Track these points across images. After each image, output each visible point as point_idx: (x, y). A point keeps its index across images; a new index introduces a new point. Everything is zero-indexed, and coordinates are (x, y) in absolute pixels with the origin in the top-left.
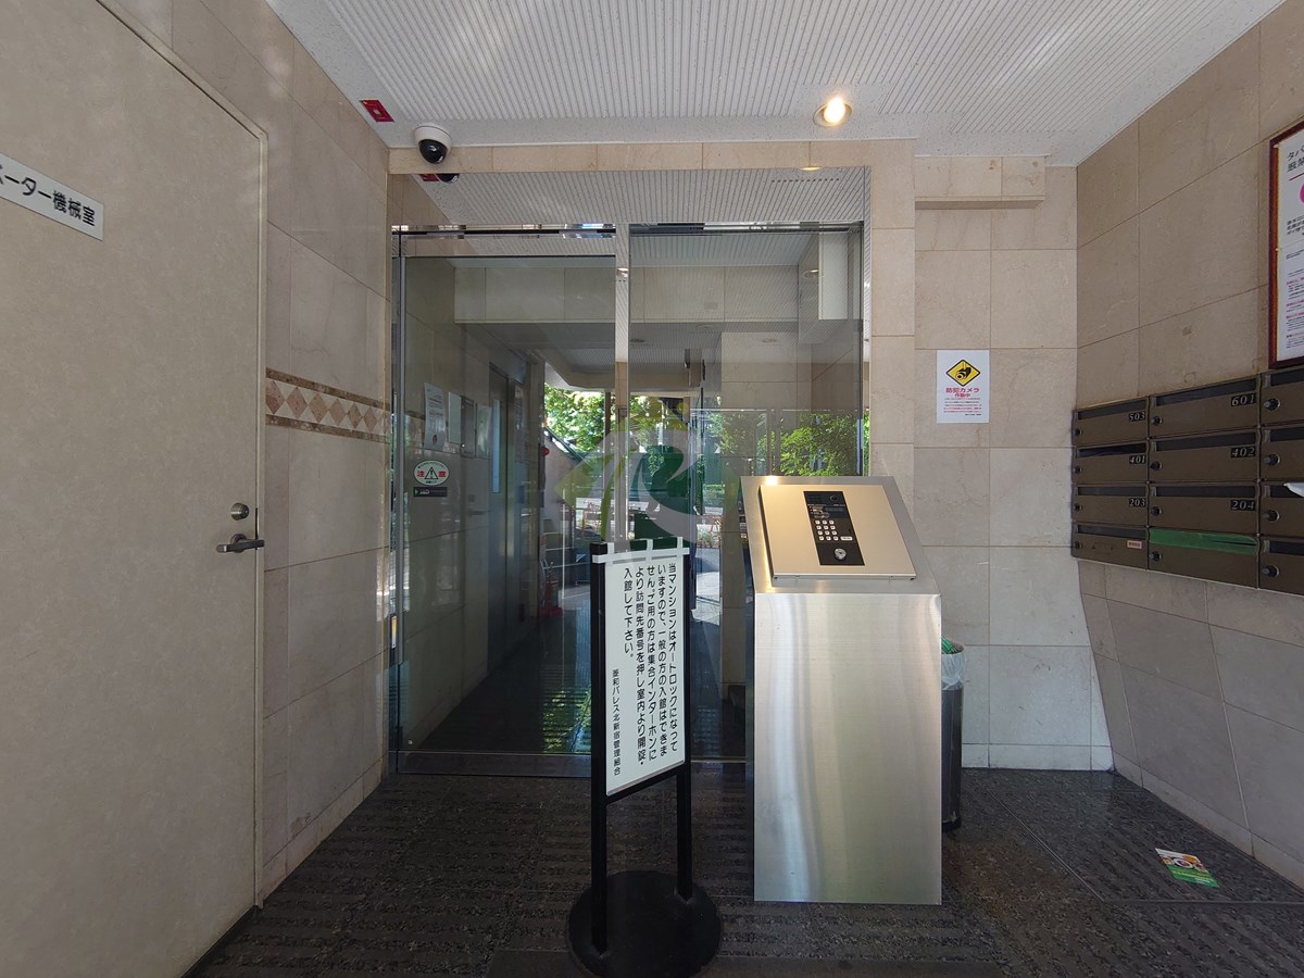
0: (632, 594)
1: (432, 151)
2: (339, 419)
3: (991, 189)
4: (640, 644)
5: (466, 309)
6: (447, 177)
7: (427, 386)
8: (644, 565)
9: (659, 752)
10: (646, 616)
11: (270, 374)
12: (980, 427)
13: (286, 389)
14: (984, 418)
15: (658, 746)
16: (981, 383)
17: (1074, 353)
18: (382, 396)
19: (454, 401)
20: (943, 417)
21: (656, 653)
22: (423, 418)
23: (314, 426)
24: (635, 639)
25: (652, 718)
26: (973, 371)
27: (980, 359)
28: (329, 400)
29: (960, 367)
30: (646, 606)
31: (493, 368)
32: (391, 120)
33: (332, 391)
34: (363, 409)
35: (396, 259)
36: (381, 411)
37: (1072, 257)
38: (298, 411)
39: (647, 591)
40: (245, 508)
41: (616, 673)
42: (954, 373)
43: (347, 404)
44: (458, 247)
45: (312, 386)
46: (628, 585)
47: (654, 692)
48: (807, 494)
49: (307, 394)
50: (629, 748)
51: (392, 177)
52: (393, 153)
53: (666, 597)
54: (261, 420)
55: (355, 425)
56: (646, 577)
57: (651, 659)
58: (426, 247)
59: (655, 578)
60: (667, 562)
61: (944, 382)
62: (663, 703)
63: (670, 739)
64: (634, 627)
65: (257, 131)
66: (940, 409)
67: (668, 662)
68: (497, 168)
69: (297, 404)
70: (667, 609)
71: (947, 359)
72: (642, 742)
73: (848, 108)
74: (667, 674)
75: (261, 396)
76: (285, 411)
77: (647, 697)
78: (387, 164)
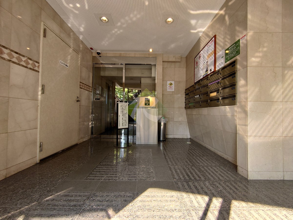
0: (122, 107)
1: (98, 54)
2: (86, 88)
3: (174, 60)
4: (123, 113)
5: (102, 74)
6: (100, 56)
7: (97, 85)
8: (123, 104)
9: (125, 126)
10: (123, 110)
11: (80, 82)
12: (173, 92)
13: (81, 84)
14: (173, 90)
15: (125, 125)
16: (173, 86)
17: (185, 82)
18: (91, 86)
19: (100, 87)
20: (168, 90)
21: (125, 114)
22: (96, 89)
23: (84, 89)
24: (122, 112)
25: (124, 122)
26: (172, 84)
27: (173, 82)
28: (85, 86)
29: (170, 83)
30: (123, 109)
31: (106, 83)
32: (93, 49)
33: (86, 85)
34: (89, 87)
35: (93, 67)
36: (91, 88)
37: (185, 69)
38: (82, 87)
39: (123, 107)
40: (78, 97)
41: (119, 115)
42: (169, 84)
43: (87, 87)
44: (101, 66)
45: (84, 84)
46: (121, 106)
47: (124, 119)
48: (145, 98)
49: (83, 85)
50: (121, 124)
51: (93, 56)
52: (93, 53)
53: (126, 108)
54: (79, 87)
55: (88, 89)
56: (123, 105)
57: (124, 115)
58: (97, 66)
59: (125, 106)
60: (126, 104)
61: (168, 85)
62: (125, 120)
63: (126, 125)
64: (122, 111)
65: (79, 54)
66: (168, 88)
67: (126, 115)
68: (107, 55)
69: (82, 86)
70: (126, 110)
71: (169, 82)
72: (123, 124)
73: (152, 50)
74: (126, 117)
75: (79, 84)
76: (81, 87)
77: (123, 119)
78: (92, 55)
